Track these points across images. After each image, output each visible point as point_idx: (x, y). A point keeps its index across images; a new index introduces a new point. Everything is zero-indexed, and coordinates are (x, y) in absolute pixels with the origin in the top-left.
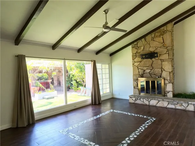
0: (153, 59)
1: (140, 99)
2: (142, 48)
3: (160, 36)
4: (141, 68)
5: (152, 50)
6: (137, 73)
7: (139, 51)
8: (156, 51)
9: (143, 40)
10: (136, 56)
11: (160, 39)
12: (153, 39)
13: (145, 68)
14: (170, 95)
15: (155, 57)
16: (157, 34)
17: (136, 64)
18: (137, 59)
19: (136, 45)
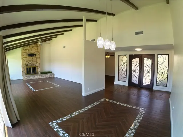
0: (33, 57)
1: (29, 77)
2: (28, 50)
3: (36, 47)
4: (27, 61)
5: (32, 52)
6: (24, 63)
7: (26, 52)
8: (34, 53)
9: (28, 46)
10: (24, 54)
11: (36, 48)
12: (33, 47)
13: (29, 61)
14: (40, 73)
15: (33, 56)
16: (35, 45)
17: (24, 59)
18: (24, 56)
19: (24, 48)
